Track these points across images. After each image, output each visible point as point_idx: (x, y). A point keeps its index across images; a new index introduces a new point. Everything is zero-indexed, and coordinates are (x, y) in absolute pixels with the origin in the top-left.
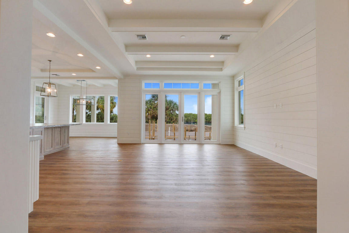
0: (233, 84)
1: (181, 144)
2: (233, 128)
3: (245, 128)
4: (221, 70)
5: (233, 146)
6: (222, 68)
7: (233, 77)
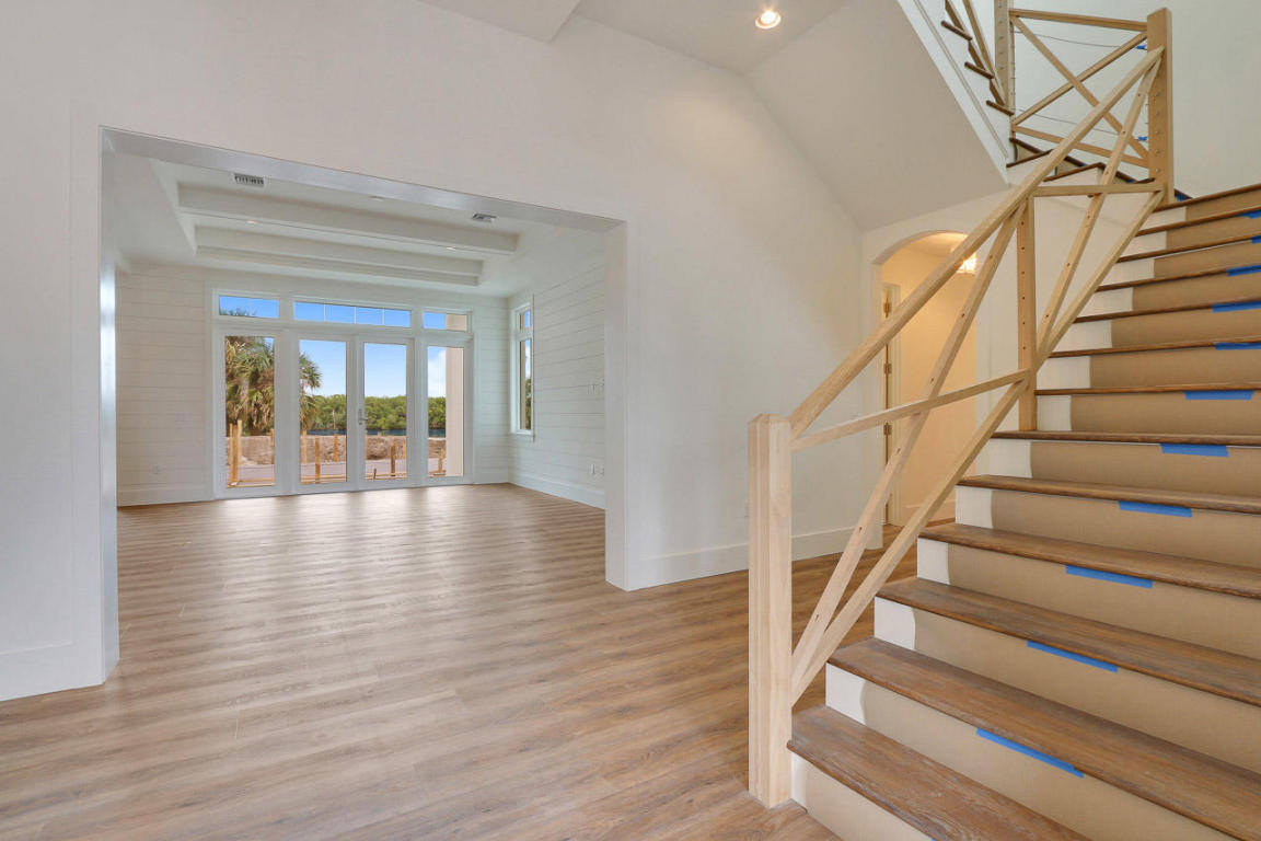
0: (507, 319)
1: (355, 492)
2: (508, 439)
3: (534, 436)
4: (475, 281)
5: (508, 486)
6: (476, 278)
7: (507, 302)
